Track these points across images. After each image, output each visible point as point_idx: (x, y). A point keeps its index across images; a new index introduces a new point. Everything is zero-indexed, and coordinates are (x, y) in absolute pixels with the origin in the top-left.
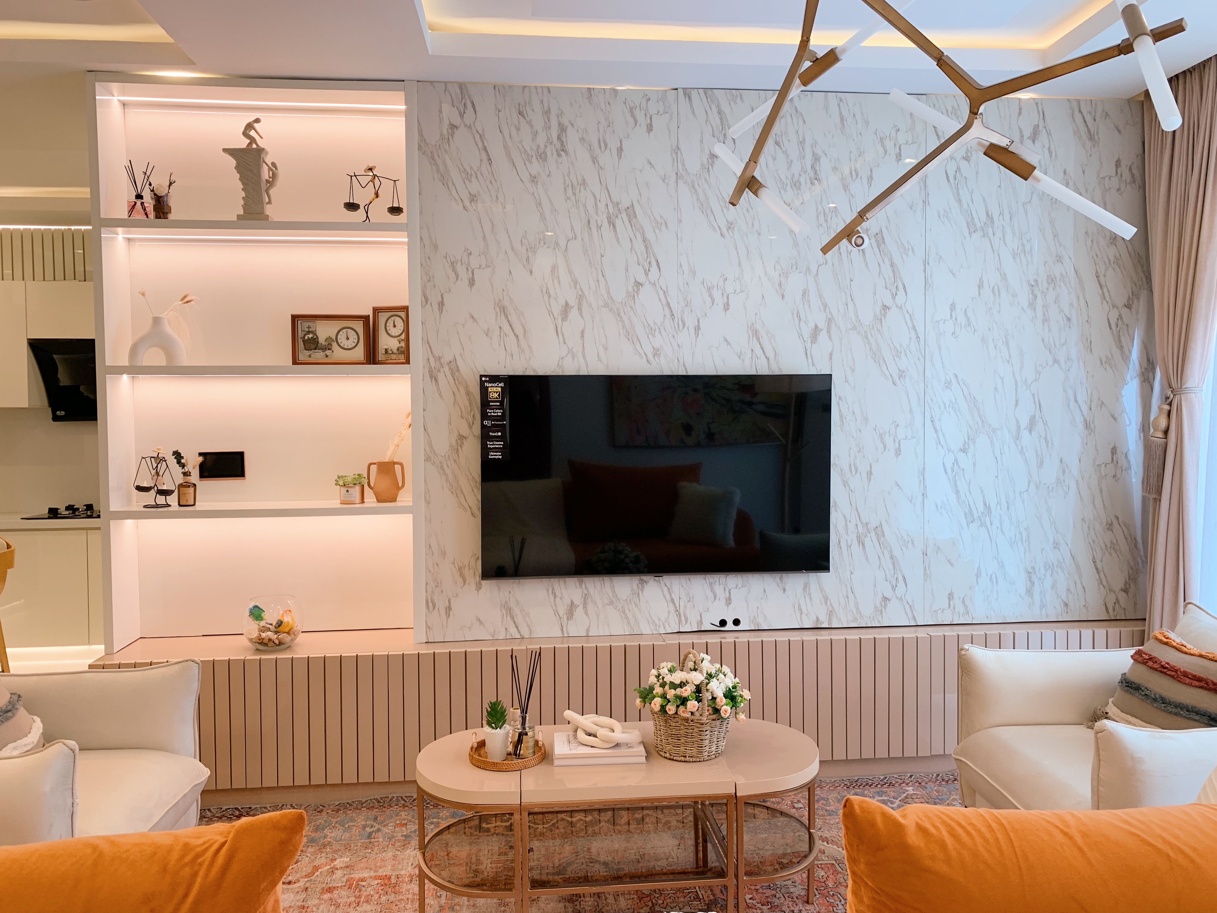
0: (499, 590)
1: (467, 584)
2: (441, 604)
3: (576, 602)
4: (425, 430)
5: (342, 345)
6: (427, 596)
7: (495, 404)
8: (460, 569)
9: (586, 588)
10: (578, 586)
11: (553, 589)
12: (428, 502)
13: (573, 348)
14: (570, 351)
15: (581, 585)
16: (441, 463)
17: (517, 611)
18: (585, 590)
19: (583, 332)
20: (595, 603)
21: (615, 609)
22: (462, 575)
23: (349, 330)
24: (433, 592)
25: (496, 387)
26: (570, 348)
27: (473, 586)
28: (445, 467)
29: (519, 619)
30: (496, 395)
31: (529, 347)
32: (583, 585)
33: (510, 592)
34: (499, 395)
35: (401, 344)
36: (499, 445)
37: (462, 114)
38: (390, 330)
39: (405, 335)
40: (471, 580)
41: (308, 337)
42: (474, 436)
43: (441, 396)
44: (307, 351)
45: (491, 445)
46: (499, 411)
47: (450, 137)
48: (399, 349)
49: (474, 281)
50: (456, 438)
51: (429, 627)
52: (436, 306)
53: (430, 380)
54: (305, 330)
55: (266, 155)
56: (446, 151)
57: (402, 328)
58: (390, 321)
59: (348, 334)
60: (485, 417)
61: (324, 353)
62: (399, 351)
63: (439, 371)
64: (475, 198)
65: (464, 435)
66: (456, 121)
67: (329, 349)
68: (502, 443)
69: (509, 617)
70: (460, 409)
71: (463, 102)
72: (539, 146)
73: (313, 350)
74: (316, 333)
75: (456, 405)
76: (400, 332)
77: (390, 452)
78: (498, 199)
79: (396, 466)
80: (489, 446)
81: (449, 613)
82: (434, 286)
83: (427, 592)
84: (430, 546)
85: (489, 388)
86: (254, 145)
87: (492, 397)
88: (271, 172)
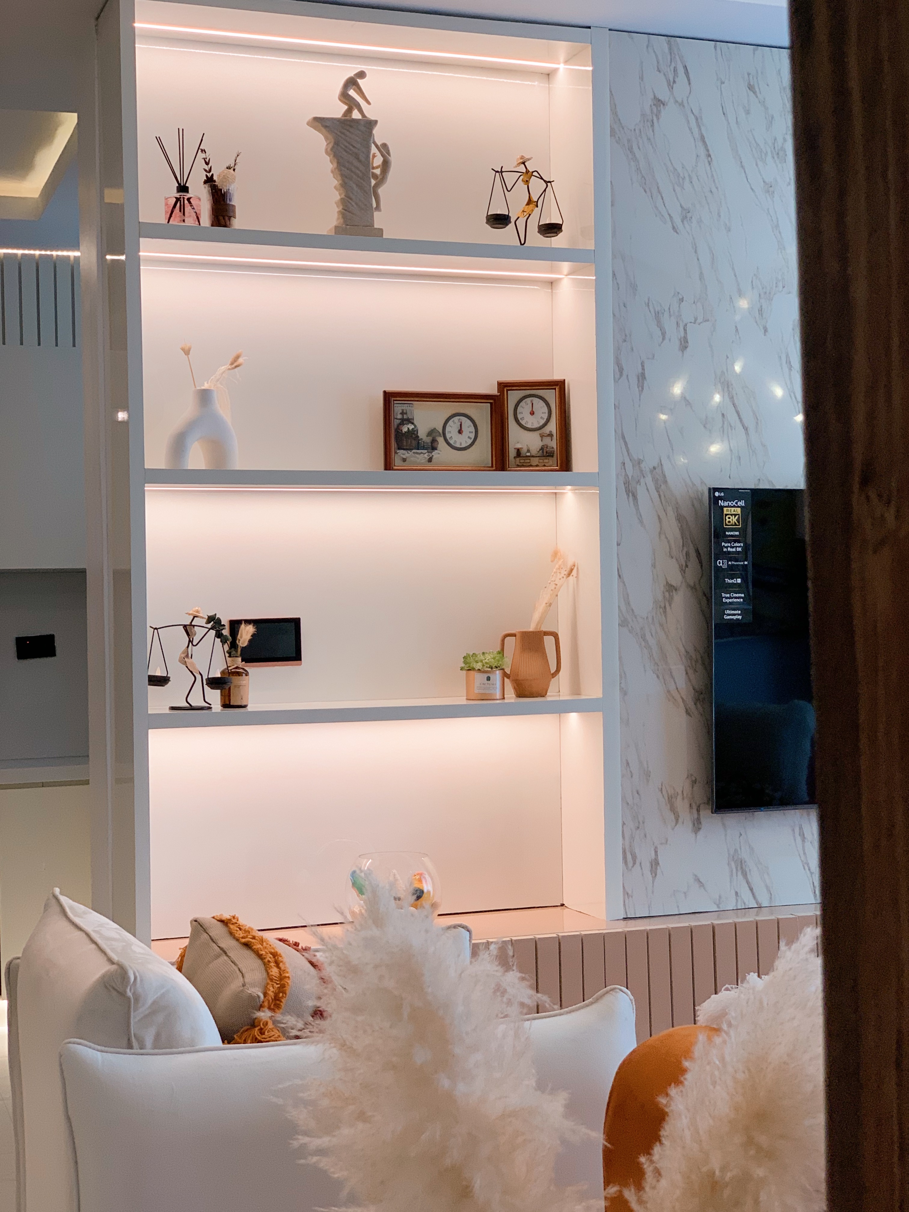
1: (680, 822)
2: (645, 856)
4: (620, 576)
5: (452, 442)
6: (623, 844)
7: (732, 533)
8: (671, 800)
12: (624, 693)
16: (642, 629)
17: (750, 864)
22: (673, 809)
23: (464, 419)
24: (632, 838)
25: (734, 506)
27: (689, 825)
28: (648, 636)
29: (755, 878)
30: (734, 520)
31: (764, 446)
33: (741, 835)
34: (738, 520)
35: (547, 441)
36: (738, 597)
37: (671, 84)
38: (523, 418)
39: (553, 427)
40: (686, 816)
41: (405, 429)
42: (688, 586)
43: (641, 522)
44: (402, 451)
45: (727, 598)
46: (739, 545)
47: (655, 119)
48: (542, 449)
49: (686, 341)
50: (662, 589)
51: (628, 894)
52: (634, 380)
53: (626, 497)
54: (400, 416)
55: (375, 131)
56: (649, 139)
57: (546, 416)
58: (522, 404)
59: (461, 425)
60: (721, 554)
61: (426, 455)
62: (543, 452)
63: (638, 482)
64: (689, 215)
65: (674, 583)
66: (663, 94)
67: (434, 448)
68: (743, 595)
69: (739, 873)
70: (668, 542)
71: (673, 65)
72: (775, 139)
73: (411, 449)
74: (415, 422)
75: (663, 537)
76: (542, 422)
77: (536, 616)
78: (720, 216)
79: (546, 638)
80: (724, 600)
81: (656, 869)
82: (632, 349)
83: (623, 836)
84: (628, 764)
85: (725, 509)
86: (356, 115)
87: (729, 522)
88: (382, 159)
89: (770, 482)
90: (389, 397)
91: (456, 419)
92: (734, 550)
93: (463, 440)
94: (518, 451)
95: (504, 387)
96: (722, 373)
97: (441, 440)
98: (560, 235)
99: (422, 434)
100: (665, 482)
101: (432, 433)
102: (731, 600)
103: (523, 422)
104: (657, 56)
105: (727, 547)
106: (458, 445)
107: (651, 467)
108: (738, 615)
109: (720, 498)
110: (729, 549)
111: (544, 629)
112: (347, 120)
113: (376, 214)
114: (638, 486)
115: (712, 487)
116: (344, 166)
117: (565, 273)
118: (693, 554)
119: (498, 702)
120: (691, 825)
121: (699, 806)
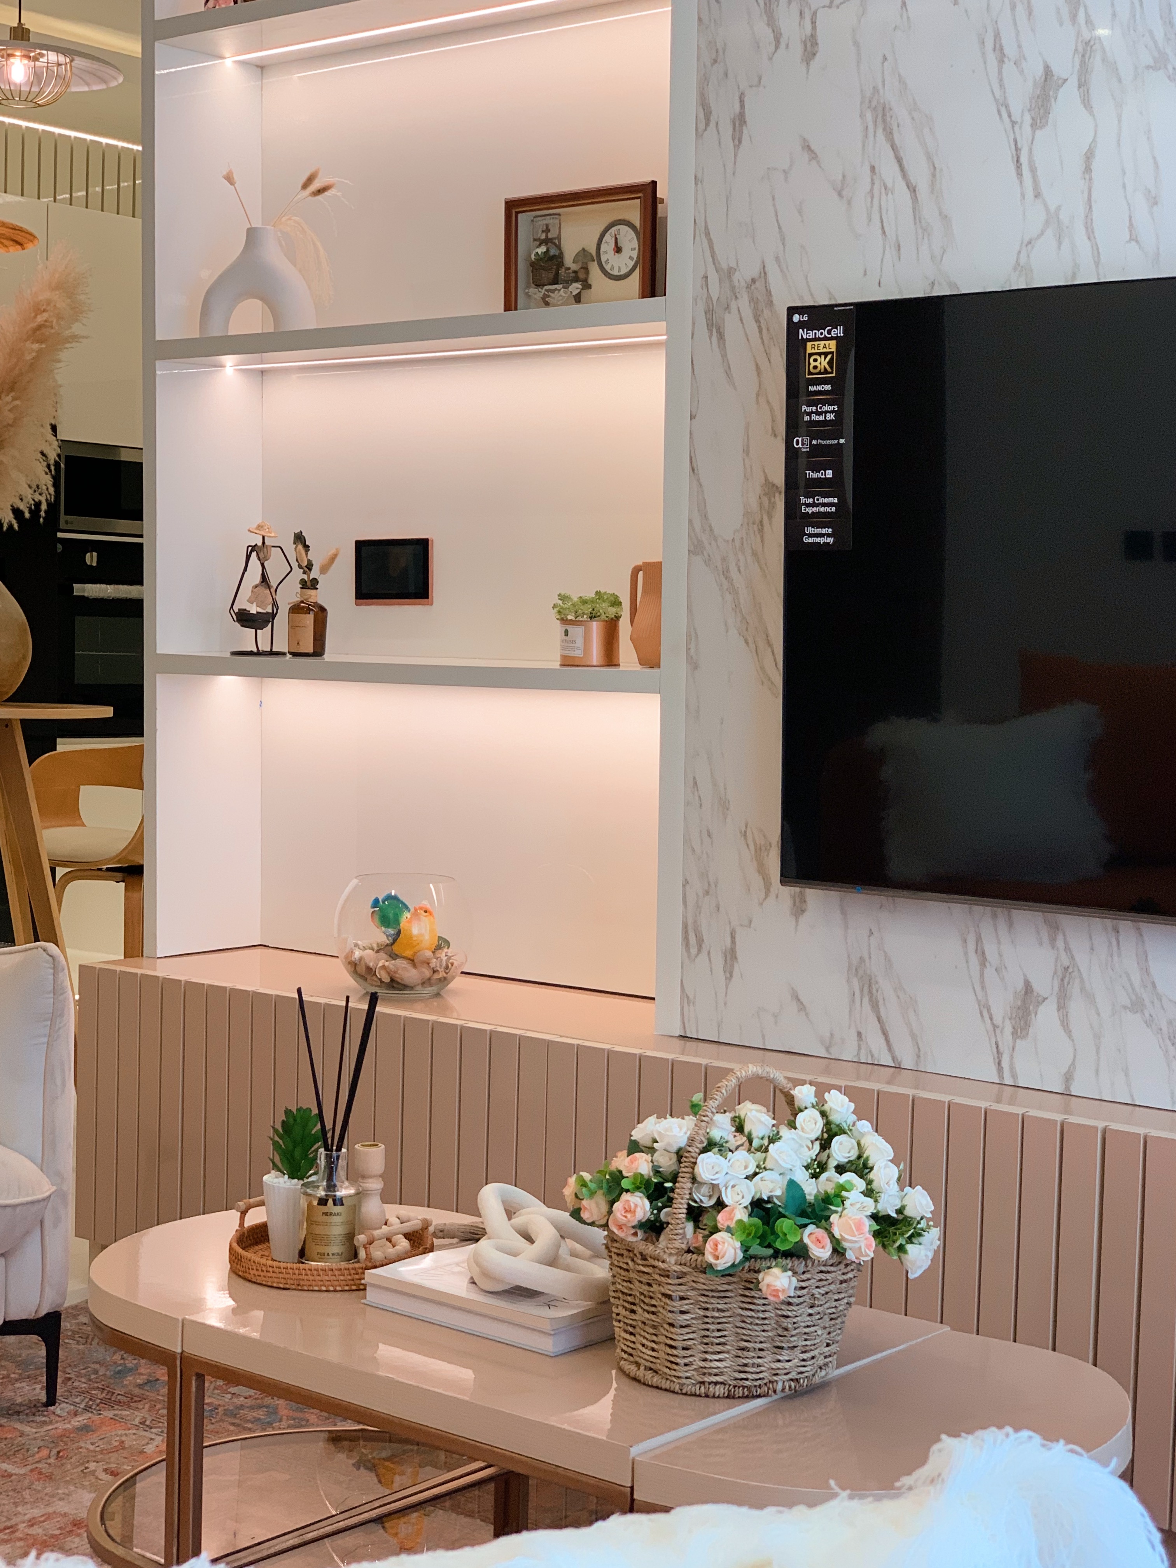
1: (772, 895)
2: (716, 941)
3: (1040, 988)
5: (607, 268)
6: (685, 917)
7: (819, 388)
9: (1067, 949)
11: (979, 939)
13: (1059, 208)
14: (1053, 219)
15: (1053, 941)
16: (724, 559)
17: (885, 988)
18: (1063, 954)
19: (1089, 156)
20: (1091, 999)
21: (1149, 1025)
23: (620, 227)
24: (698, 907)
25: (826, 338)
26: (1052, 208)
28: (734, 573)
29: (892, 1012)
30: (825, 363)
31: (945, 218)
32: (1060, 937)
33: (870, 929)
34: (830, 363)
36: (827, 504)
43: (729, 376)
45: (808, 505)
46: (831, 408)
49: (815, 43)
50: (758, 490)
51: (688, 998)
52: (727, 130)
59: (620, 239)
61: (572, 292)
63: (728, 308)
67: (583, 280)
68: (836, 500)
69: (865, 1001)
70: (772, 410)
73: (544, 285)
74: (559, 243)
80: (804, 509)
81: (732, 966)
82: (726, 75)
83: (685, 903)
84: (695, 783)
85: (809, 344)
87: (815, 367)
90: (509, 209)
91: (614, 228)
92: (822, 418)
93: (622, 263)
96: (875, 90)
97: (593, 265)
99: (569, 258)
100: (770, 303)
101: (582, 254)
102: (815, 509)
105: (809, 414)
106: (615, 275)
107: (749, 279)
108: (829, 535)
110: (815, 417)
114: (727, 314)
115: (790, 306)
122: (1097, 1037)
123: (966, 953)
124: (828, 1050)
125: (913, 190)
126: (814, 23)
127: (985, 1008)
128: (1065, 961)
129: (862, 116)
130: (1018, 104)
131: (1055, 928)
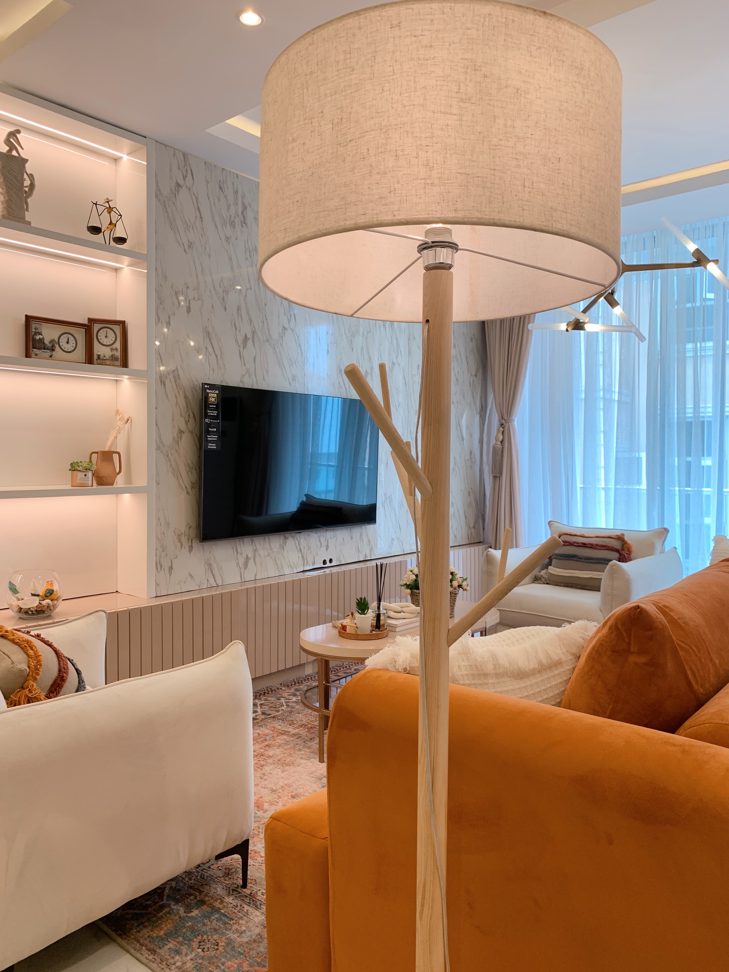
0: (204, 550)
1: (183, 547)
2: (166, 565)
3: (250, 556)
4: (156, 424)
5: (63, 348)
6: (156, 560)
7: (212, 406)
8: (179, 537)
9: (255, 545)
10: (251, 543)
11: (236, 548)
12: (158, 484)
13: (249, 369)
14: (248, 371)
15: (252, 544)
16: (167, 452)
17: (214, 565)
19: (255, 358)
20: (260, 556)
21: (271, 558)
22: (180, 541)
23: (69, 335)
24: (160, 556)
25: (214, 393)
27: (187, 549)
28: (170, 456)
29: (216, 572)
30: (213, 400)
31: (224, 364)
32: (254, 543)
33: (211, 552)
34: (215, 400)
35: (114, 352)
36: (214, 438)
37: (185, 178)
38: (101, 339)
39: (118, 345)
40: (186, 544)
41: (38, 337)
42: (189, 431)
43: (167, 397)
44: (36, 350)
45: (209, 438)
46: (215, 412)
47: (177, 193)
48: (112, 356)
49: (190, 309)
50: (177, 432)
51: (157, 584)
53: (160, 384)
54: (34, 330)
55: (27, 165)
56: (174, 203)
57: (114, 339)
58: (101, 331)
59: (68, 339)
60: (206, 416)
61: (49, 353)
62: (112, 358)
63: (166, 377)
64: (192, 245)
65: (182, 430)
66: (181, 182)
67: (53, 350)
68: (217, 437)
69: (209, 571)
70: (180, 409)
71: (185, 168)
72: (231, 216)
73: (41, 349)
74: (43, 334)
75: (178, 406)
76: (112, 342)
77: (109, 443)
78: (206, 249)
79: (114, 455)
80: (208, 439)
81: (172, 571)
82: (164, 309)
83: (156, 556)
84: (159, 519)
85: (210, 394)
86: (14, 153)
87: (211, 400)
88: (30, 182)
89: (227, 383)
90: (28, 319)
91: (65, 335)
92: (213, 414)
93: (69, 347)
94: (99, 356)
95: (92, 321)
96: (206, 327)
97: (57, 346)
98: (125, 244)
99: (47, 341)
100: (179, 378)
101: (52, 341)
102: (211, 439)
103: (101, 341)
104: (178, 161)
106: (66, 350)
107: (173, 370)
108: (215, 446)
109: (207, 388)
110: (211, 414)
111: (113, 450)
112: (9, 155)
113: (26, 213)
114: (166, 379)
115: (203, 382)
116: (7, 181)
117: (126, 265)
118: (192, 416)
119: (90, 487)
120: (188, 548)
121: (192, 539)
122: (261, 564)
123: (233, 552)
124: (199, 587)
125: (216, 356)
126: (189, 303)
127: (238, 564)
128: (255, 548)
129: (203, 333)
130: (240, 342)
131: (252, 541)
